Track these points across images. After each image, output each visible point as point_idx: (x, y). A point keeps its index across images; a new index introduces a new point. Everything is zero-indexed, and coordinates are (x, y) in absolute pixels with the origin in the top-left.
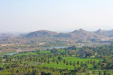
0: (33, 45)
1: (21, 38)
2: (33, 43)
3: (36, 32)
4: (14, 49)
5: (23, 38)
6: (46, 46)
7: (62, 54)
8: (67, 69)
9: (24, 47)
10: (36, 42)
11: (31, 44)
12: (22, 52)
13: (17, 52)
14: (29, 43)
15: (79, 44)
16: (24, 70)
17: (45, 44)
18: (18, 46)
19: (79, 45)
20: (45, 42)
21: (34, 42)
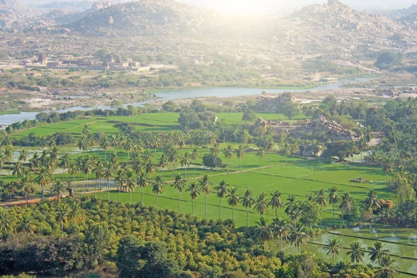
0: (105, 76)
1: (53, 32)
2: (105, 65)
3: (121, 6)
4: (16, 91)
5: (63, 32)
6: (166, 84)
7: (227, 136)
8: (229, 223)
9: (64, 83)
10: (118, 61)
11: (95, 68)
12: (53, 116)
13: (28, 110)
14: (89, 64)
15: (317, 77)
16: (53, 219)
17: (162, 71)
18: (37, 75)
19: (314, 85)
20: (160, 60)
21: (109, 57)
